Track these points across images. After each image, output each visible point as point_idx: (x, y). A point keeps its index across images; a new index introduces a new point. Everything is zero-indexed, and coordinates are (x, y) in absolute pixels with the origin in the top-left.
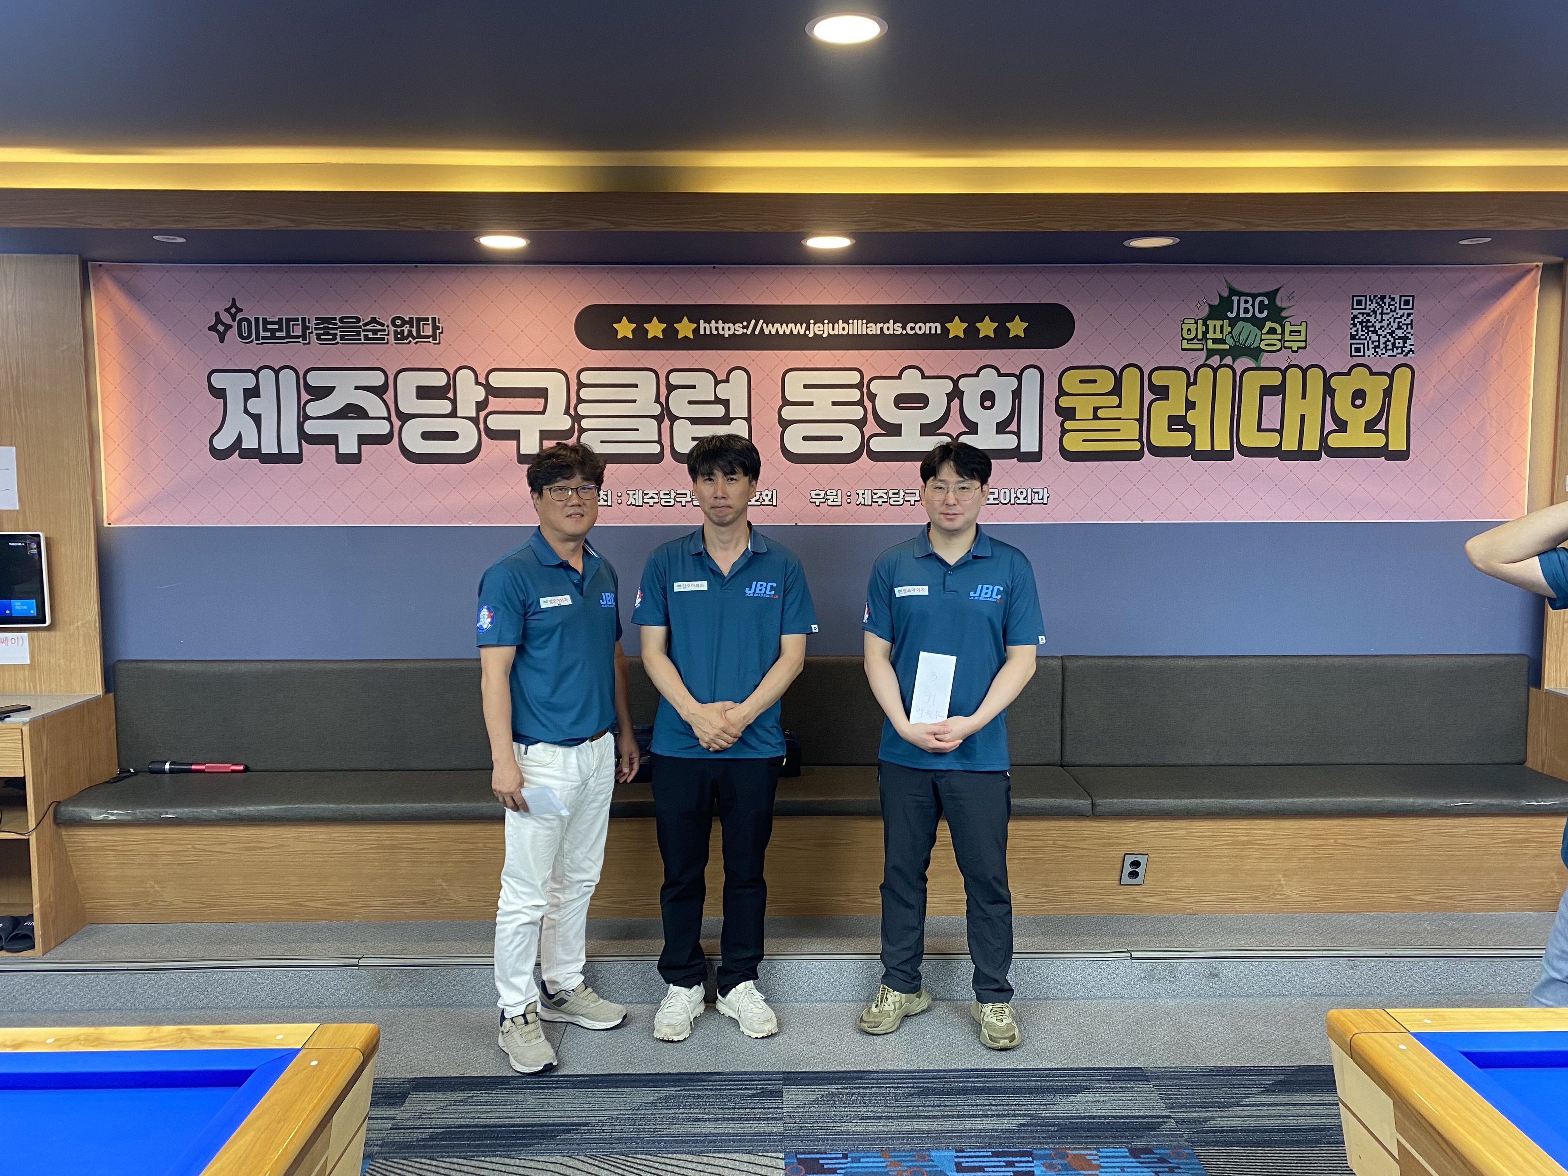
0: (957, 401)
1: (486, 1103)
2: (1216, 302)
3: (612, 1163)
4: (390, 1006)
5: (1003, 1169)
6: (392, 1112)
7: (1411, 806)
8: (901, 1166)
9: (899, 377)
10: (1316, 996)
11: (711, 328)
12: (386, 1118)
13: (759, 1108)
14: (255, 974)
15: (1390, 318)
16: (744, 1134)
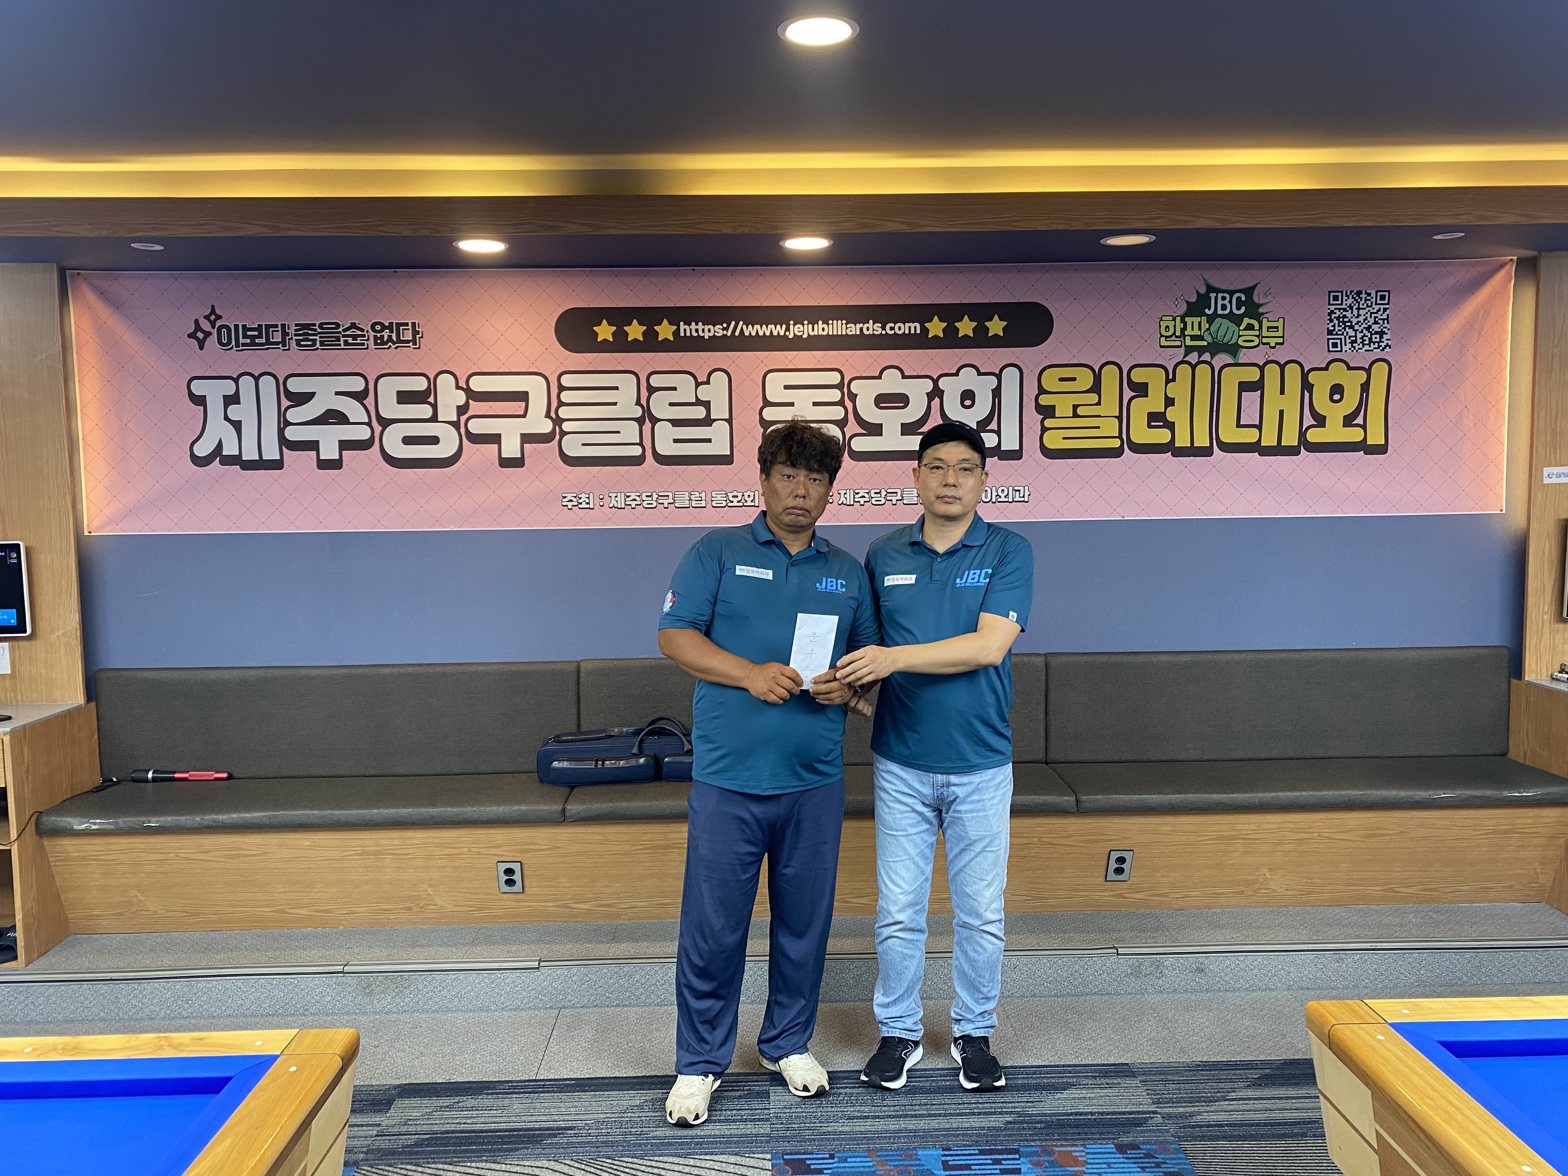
0: (937, 400)
1: (472, 1108)
2: (1194, 299)
3: (599, 1167)
4: (376, 1013)
5: (990, 1167)
6: (378, 1119)
7: (1394, 799)
8: (888, 1165)
9: (879, 377)
10: (1302, 989)
11: (691, 330)
12: (372, 1125)
13: (746, 1110)
14: (239, 982)
15: (1367, 313)
16: (731, 1136)
